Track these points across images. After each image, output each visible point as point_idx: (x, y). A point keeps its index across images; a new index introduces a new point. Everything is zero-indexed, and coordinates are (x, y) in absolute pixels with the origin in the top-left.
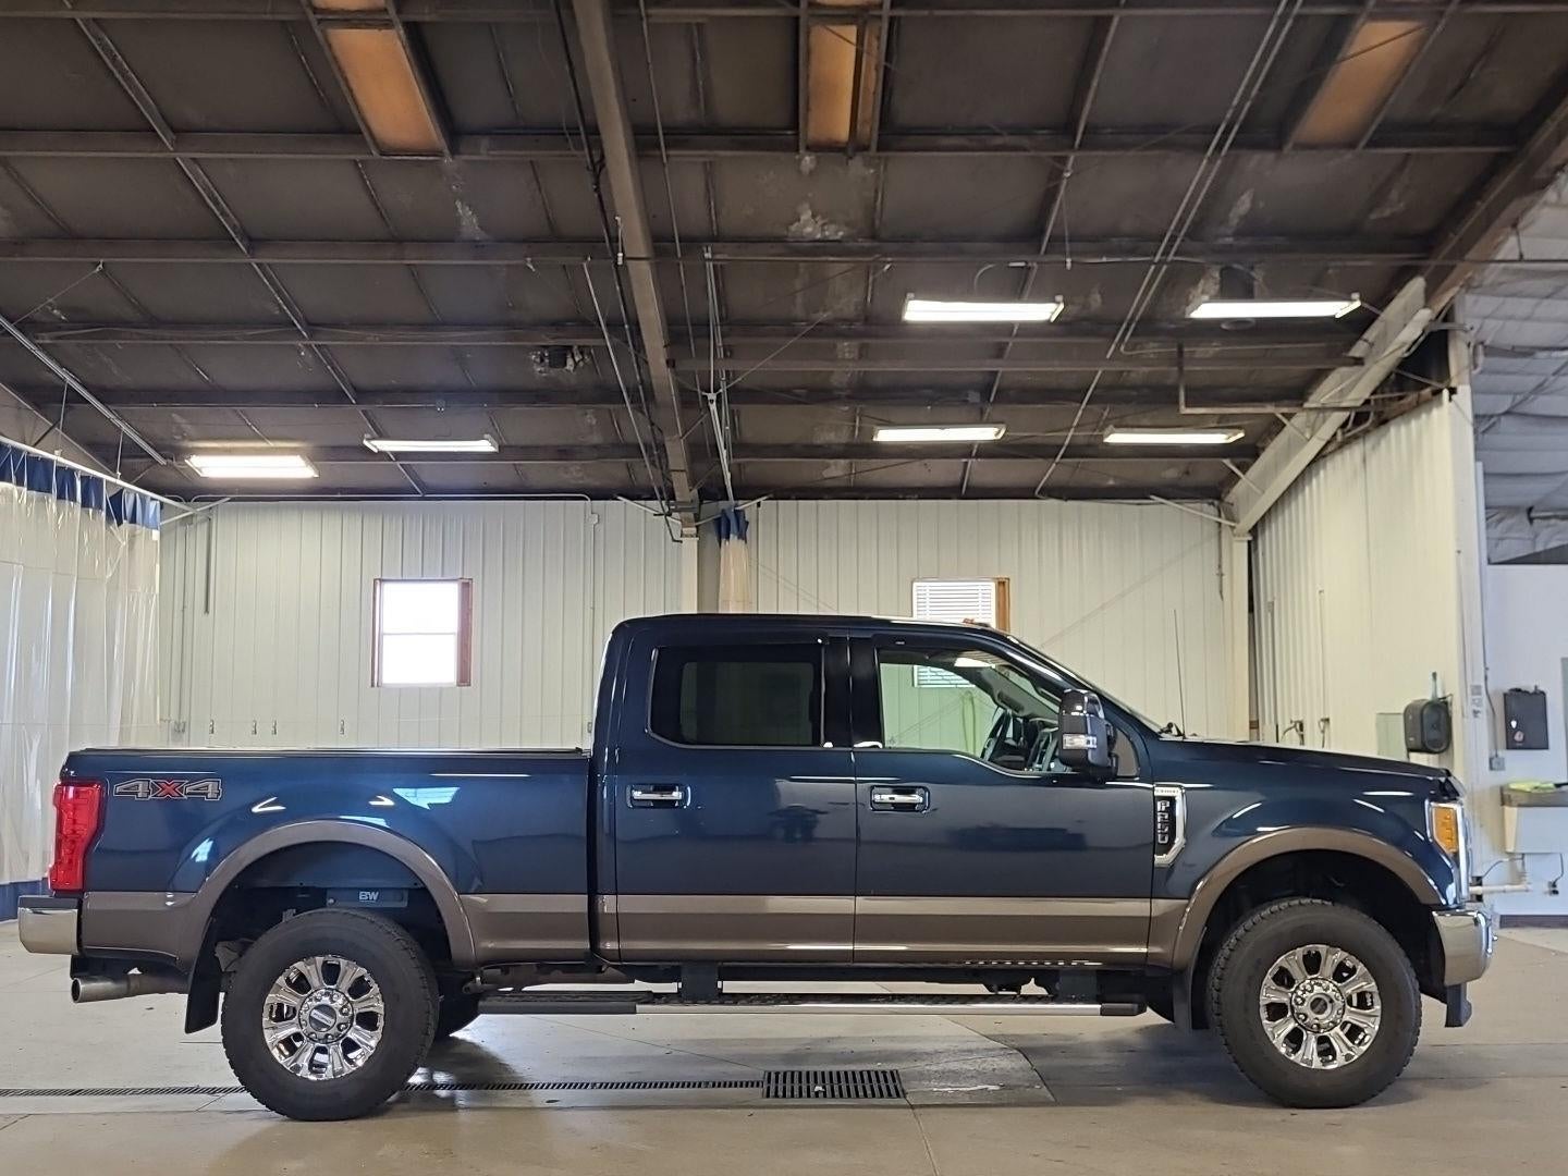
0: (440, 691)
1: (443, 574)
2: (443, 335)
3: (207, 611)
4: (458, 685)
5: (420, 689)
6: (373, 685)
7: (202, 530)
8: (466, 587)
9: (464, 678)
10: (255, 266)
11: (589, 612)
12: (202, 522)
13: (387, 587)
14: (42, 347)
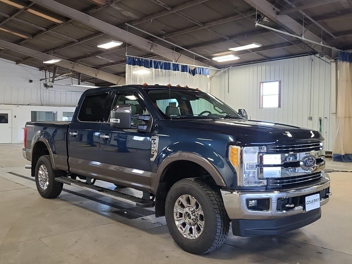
0: (274, 109)
1: (275, 80)
2: (228, 19)
3: (228, 92)
4: (278, 108)
5: (270, 109)
6: (260, 108)
7: (227, 74)
8: (280, 82)
9: (280, 106)
10: (176, 13)
11: (310, 87)
12: (227, 72)
13: (264, 84)
14: (165, 39)
